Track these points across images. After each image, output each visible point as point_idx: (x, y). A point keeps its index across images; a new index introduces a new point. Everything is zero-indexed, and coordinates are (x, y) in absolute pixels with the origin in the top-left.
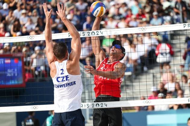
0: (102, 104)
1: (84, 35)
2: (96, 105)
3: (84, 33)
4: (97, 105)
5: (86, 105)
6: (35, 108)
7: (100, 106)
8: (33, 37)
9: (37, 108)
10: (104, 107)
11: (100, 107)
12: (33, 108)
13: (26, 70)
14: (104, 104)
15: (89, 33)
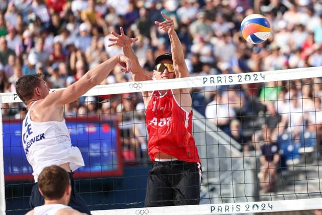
0: (263, 205)
1: (231, 81)
2: (253, 207)
3: (231, 78)
4: (255, 206)
5: (235, 207)
6: (142, 212)
7: (260, 208)
8: (140, 85)
9: (147, 211)
10: (268, 210)
11: (259, 211)
12: (140, 212)
13: (123, 145)
14: (267, 205)
15: (240, 77)
